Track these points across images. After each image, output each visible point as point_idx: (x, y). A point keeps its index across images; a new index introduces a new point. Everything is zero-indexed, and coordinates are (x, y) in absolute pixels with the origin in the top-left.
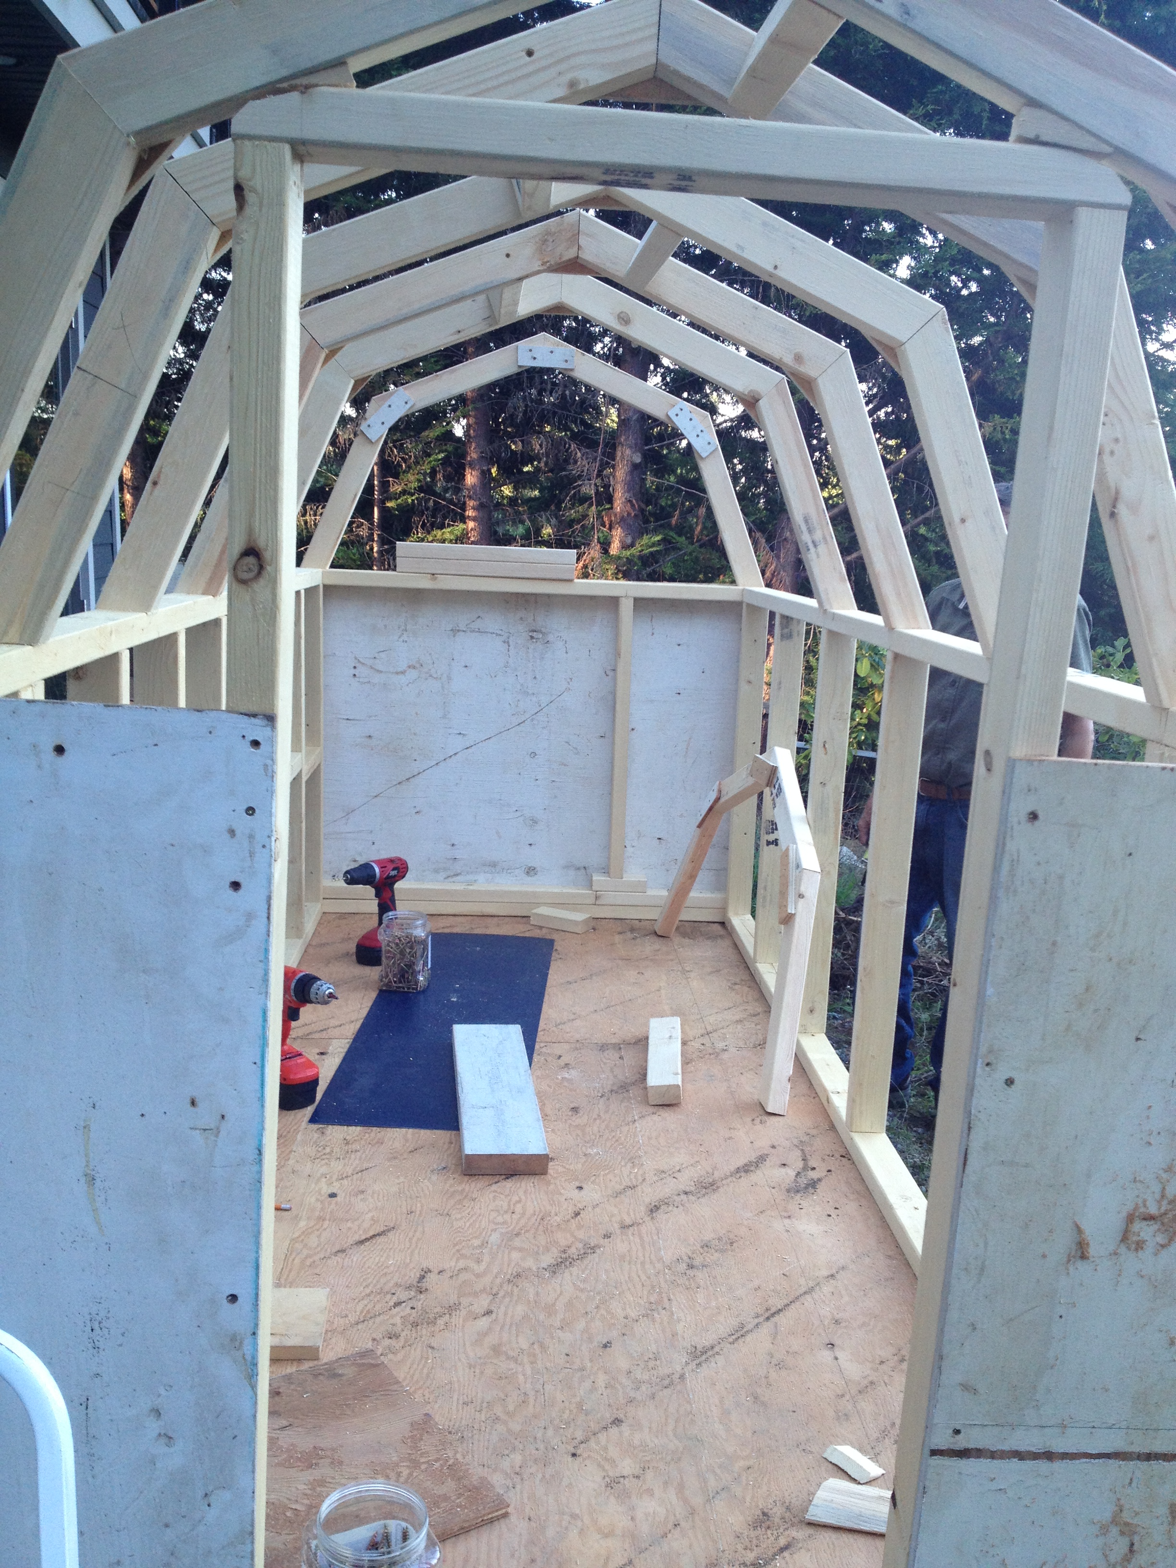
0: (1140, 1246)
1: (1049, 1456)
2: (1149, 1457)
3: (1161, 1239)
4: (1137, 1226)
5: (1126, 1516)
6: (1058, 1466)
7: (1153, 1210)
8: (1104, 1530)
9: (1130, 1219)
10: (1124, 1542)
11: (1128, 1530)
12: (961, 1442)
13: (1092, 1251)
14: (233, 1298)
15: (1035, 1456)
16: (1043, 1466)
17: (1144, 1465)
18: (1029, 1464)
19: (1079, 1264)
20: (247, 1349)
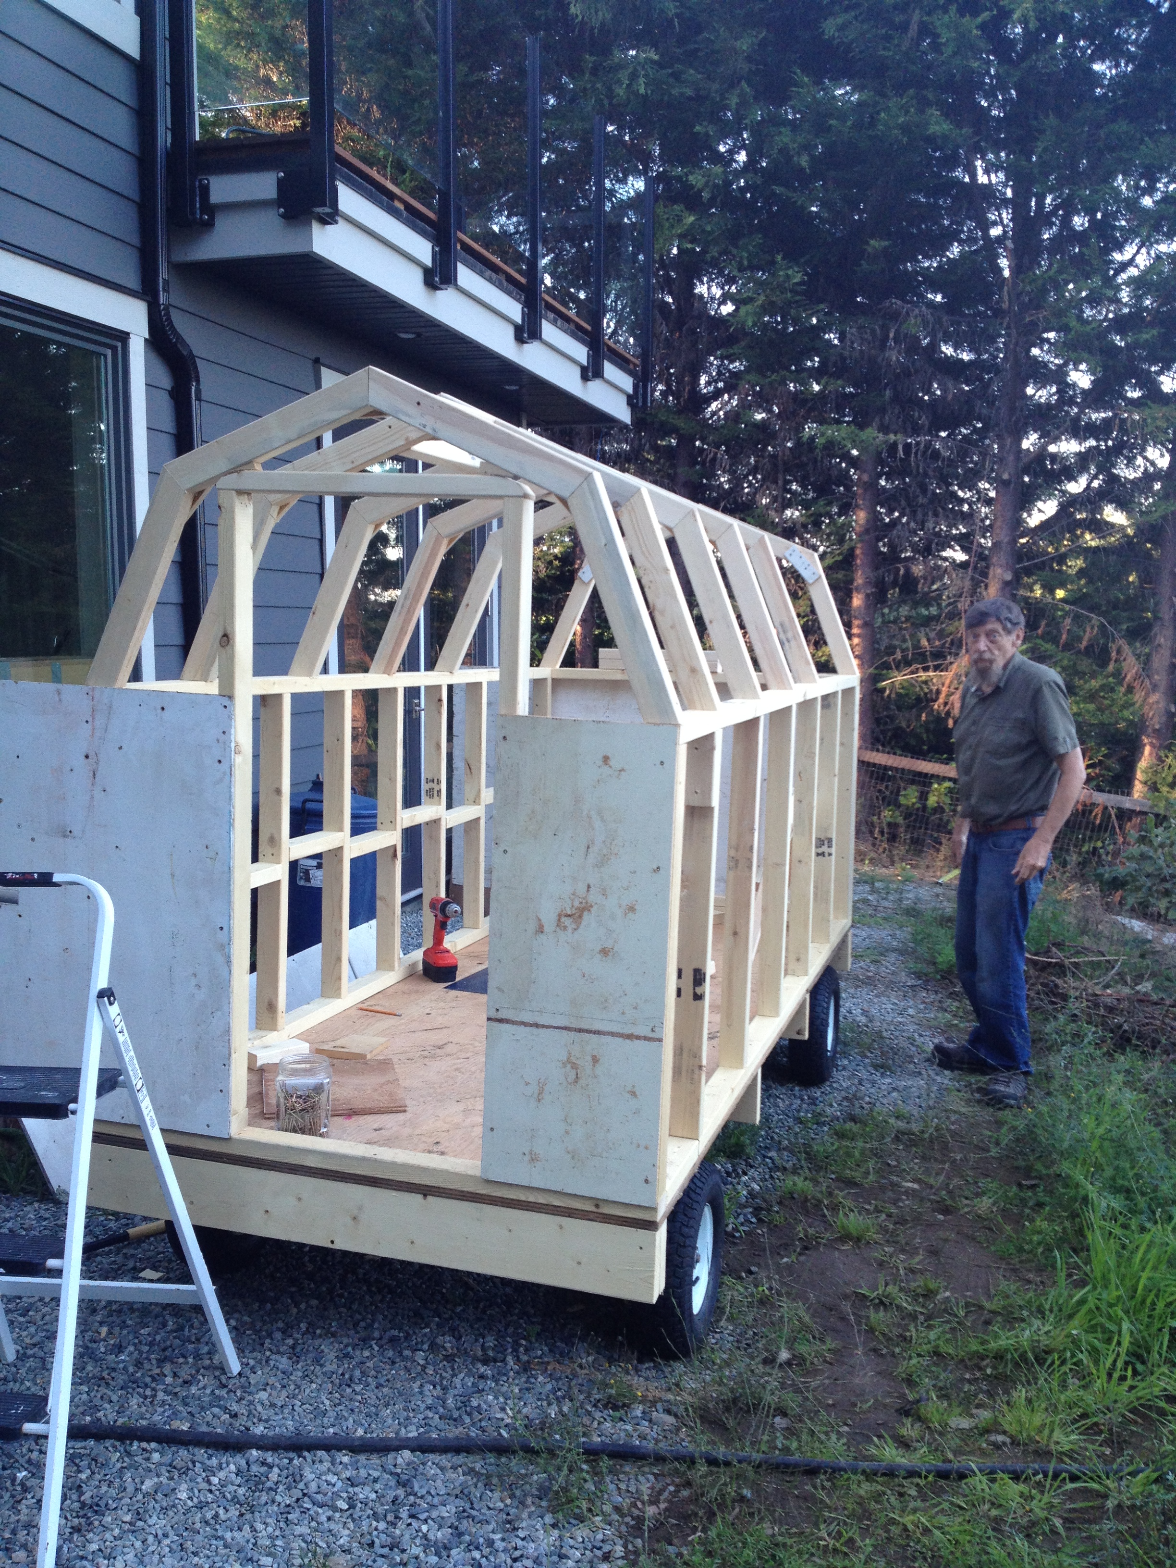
0: (565, 928)
1: (537, 1025)
2: (580, 1030)
3: (574, 926)
4: (563, 919)
5: (573, 1059)
6: (541, 1030)
7: (569, 913)
8: (564, 1065)
9: (560, 916)
10: (574, 1072)
11: (575, 1066)
12: (500, 1015)
13: (546, 929)
14: (221, 928)
15: (531, 1025)
16: (534, 1030)
17: (578, 1034)
18: (528, 1029)
19: (541, 936)
20: (227, 950)
